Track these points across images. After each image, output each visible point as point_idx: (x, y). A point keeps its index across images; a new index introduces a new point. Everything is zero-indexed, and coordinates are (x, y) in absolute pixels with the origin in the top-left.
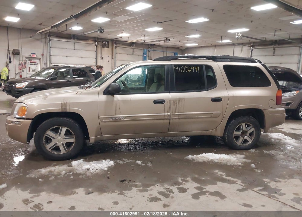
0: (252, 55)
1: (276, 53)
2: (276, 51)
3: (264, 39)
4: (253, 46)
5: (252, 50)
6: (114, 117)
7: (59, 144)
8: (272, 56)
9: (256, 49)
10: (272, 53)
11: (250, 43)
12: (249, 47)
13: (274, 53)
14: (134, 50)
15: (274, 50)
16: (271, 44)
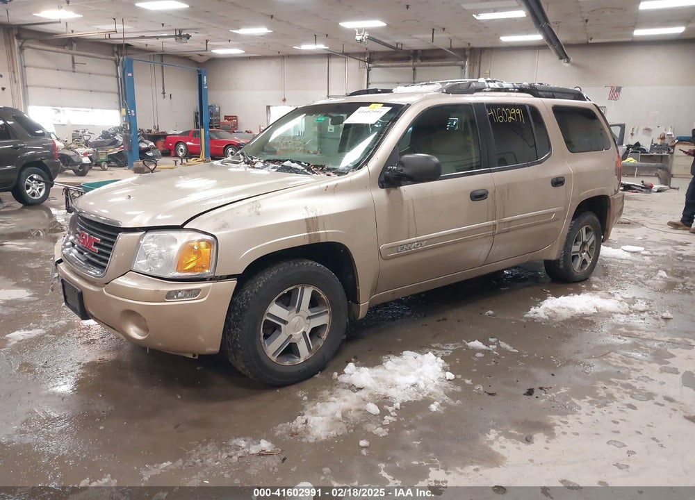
0: (370, 81)
1: (418, 78)
2: (418, 74)
3: (399, 46)
4: (370, 61)
5: (369, 70)
6: (407, 244)
7: (297, 335)
8: (410, 83)
9: (377, 67)
10: (409, 78)
11: (363, 54)
12: (362, 63)
13: (414, 78)
14: (76, 57)
15: (414, 70)
16: (408, 59)
